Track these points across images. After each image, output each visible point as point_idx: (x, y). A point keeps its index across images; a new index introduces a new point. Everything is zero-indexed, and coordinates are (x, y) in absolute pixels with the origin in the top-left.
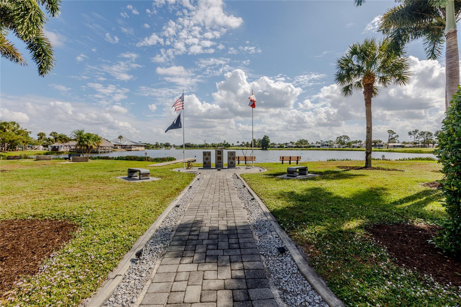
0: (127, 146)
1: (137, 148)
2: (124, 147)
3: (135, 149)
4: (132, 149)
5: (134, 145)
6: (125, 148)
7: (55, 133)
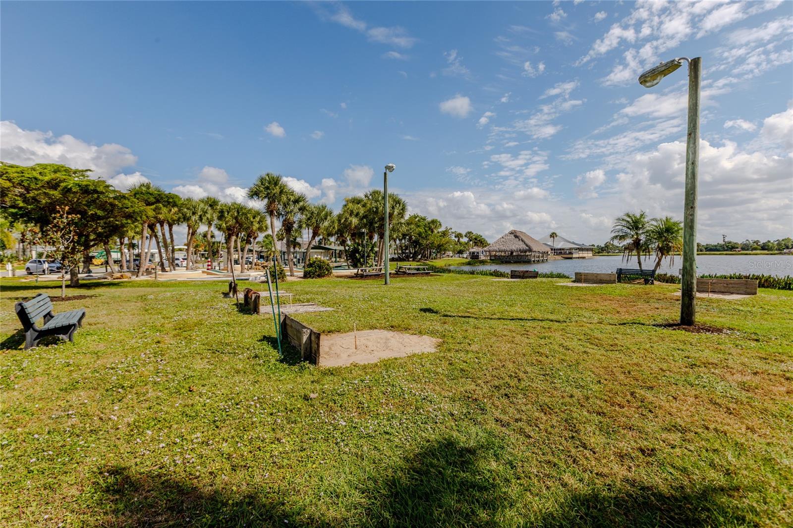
0: (563, 249)
1: (581, 254)
2: (559, 252)
3: (577, 256)
4: (574, 256)
5: (576, 249)
6: (561, 253)
7: (470, 233)
